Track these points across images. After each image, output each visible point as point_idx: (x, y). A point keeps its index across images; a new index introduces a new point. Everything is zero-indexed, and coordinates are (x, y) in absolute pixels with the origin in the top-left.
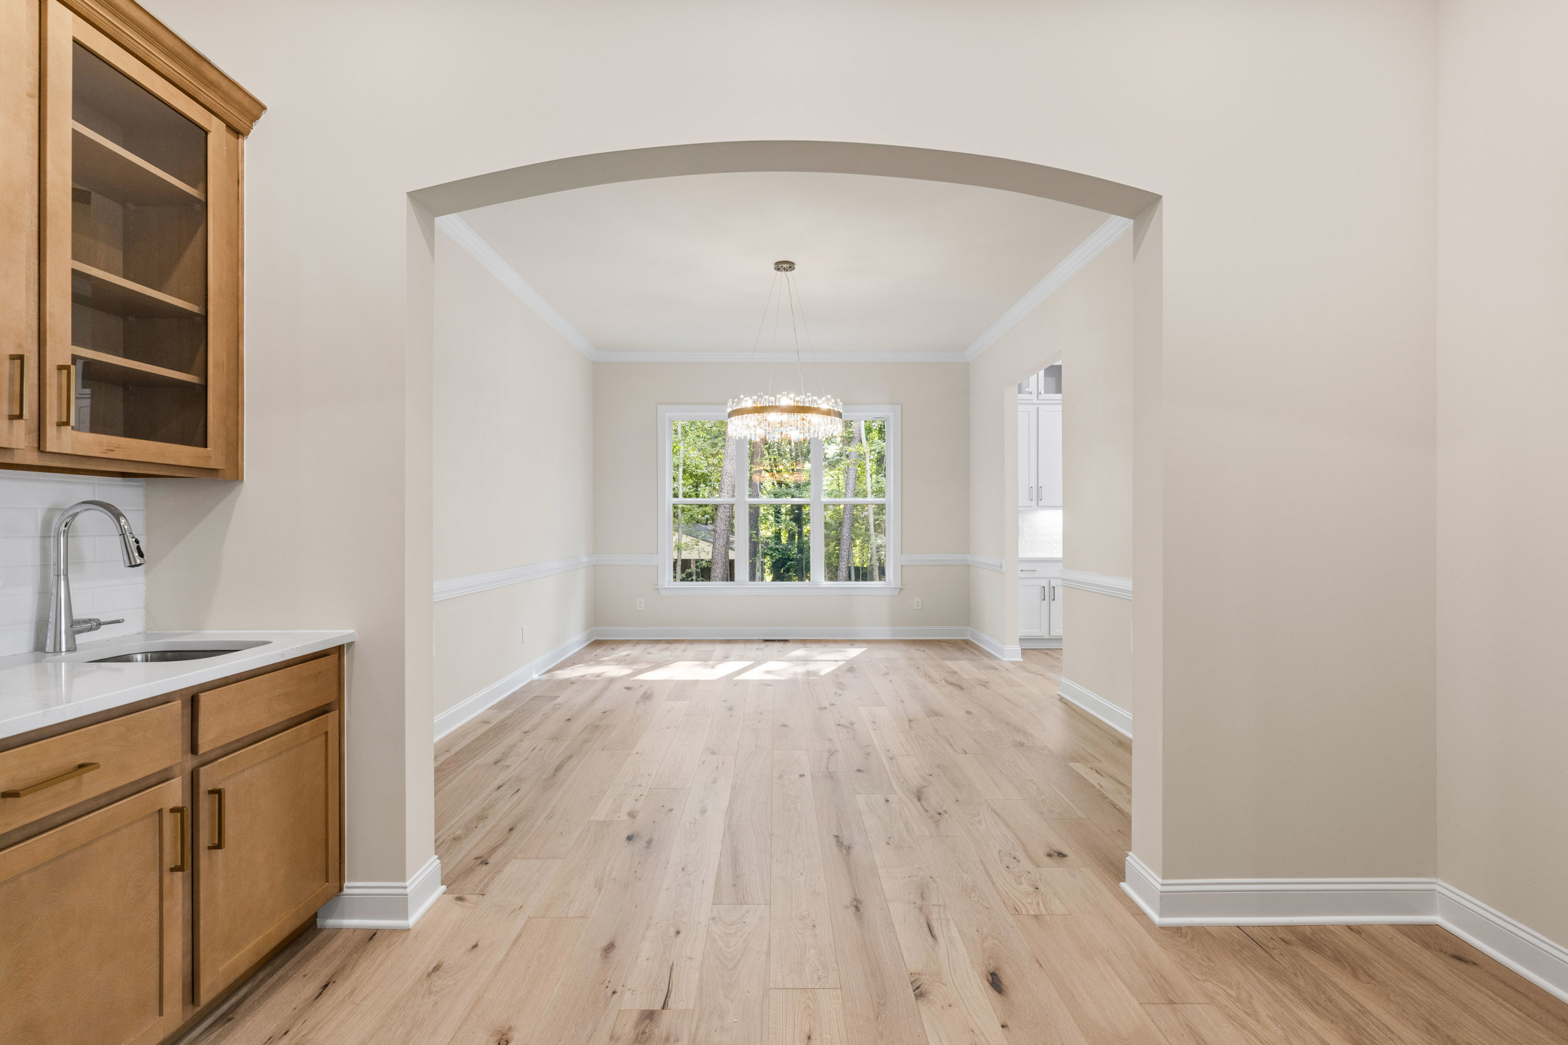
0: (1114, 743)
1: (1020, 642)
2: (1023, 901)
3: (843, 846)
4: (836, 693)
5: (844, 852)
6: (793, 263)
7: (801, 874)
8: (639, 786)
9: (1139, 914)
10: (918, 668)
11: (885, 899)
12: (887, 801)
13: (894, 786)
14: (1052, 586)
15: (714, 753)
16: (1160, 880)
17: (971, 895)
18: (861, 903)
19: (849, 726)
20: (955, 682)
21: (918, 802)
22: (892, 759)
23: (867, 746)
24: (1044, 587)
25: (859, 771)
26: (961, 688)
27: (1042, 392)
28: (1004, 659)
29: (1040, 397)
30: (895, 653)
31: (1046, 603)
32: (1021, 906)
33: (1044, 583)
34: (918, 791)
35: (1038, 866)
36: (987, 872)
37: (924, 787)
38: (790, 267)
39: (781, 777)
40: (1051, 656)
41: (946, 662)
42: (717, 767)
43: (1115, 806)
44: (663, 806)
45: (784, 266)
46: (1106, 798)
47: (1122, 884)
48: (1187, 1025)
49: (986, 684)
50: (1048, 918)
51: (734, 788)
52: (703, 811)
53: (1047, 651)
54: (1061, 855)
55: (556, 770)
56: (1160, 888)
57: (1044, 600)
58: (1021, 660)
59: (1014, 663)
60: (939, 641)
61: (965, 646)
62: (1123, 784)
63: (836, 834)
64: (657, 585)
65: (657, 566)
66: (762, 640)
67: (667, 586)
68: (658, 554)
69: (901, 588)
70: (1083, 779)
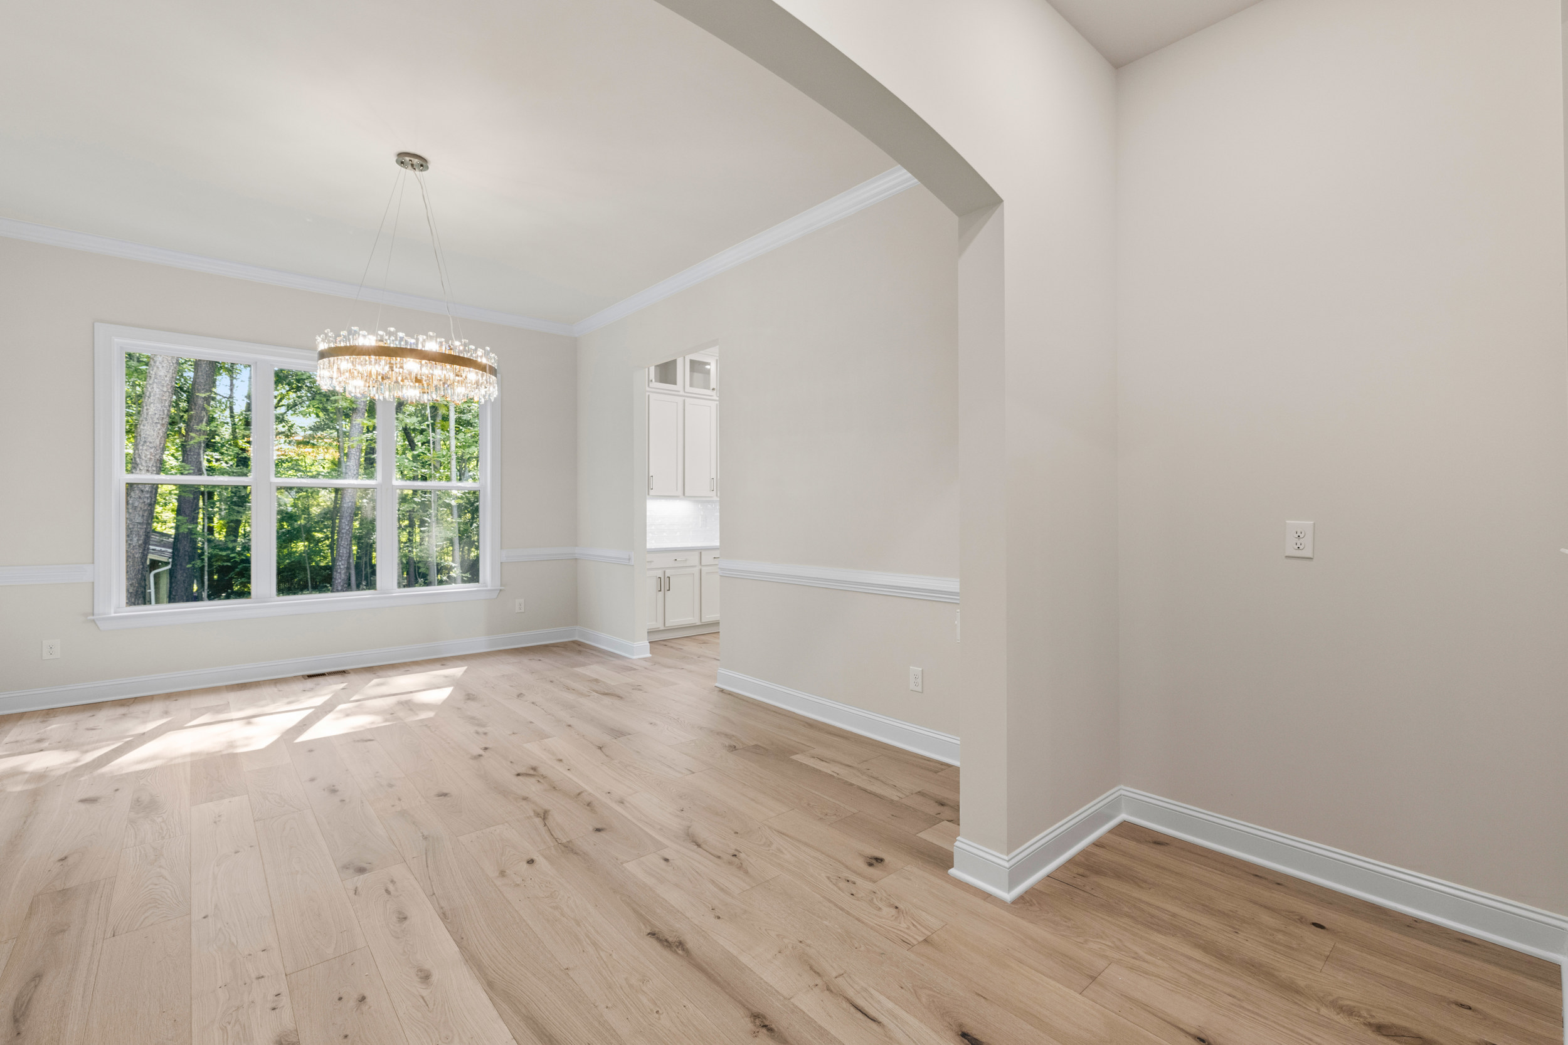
0: (804, 726)
1: (648, 635)
2: (899, 928)
3: (675, 945)
4: (477, 733)
5: (680, 952)
6: (425, 160)
7: (657, 1012)
8: (258, 978)
9: (987, 896)
10: (551, 681)
11: (785, 998)
12: (666, 860)
13: (654, 835)
14: (667, 575)
15: (361, 870)
16: (1006, 858)
17: (856, 945)
18: (765, 1018)
19: (532, 772)
20: (606, 691)
21: (700, 849)
22: (622, 803)
23: (579, 794)
24: (660, 578)
25: (598, 830)
26: (620, 697)
27: (653, 380)
28: (635, 657)
29: (651, 385)
30: (508, 667)
31: (661, 593)
32: (906, 936)
33: (660, 574)
34: (688, 835)
35: (874, 882)
36: (842, 909)
37: (689, 827)
38: (422, 166)
39: (502, 874)
40: (672, 647)
41: (575, 669)
42: (387, 891)
43: (865, 790)
44: (340, 999)
45: (407, 159)
46: (852, 785)
47: (952, 871)
48: (1121, 995)
49: (639, 687)
50: (934, 936)
51: (444, 916)
52: (426, 977)
53: (663, 643)
54: (879, 860)
55: (16, 1020)
56: (1007, 865)
57: (660, 591)
58: (651, 655)
59: (645, 659)
60: (546, 646)
61: (577, 648)
62: (850, 766)
63: (649, 931)
64: (93, 615)
65: (93, 583)
66: (303, 676)
67: (115, 613)
68: (93, 563)
69: (501, 590)
70: (817, 770)
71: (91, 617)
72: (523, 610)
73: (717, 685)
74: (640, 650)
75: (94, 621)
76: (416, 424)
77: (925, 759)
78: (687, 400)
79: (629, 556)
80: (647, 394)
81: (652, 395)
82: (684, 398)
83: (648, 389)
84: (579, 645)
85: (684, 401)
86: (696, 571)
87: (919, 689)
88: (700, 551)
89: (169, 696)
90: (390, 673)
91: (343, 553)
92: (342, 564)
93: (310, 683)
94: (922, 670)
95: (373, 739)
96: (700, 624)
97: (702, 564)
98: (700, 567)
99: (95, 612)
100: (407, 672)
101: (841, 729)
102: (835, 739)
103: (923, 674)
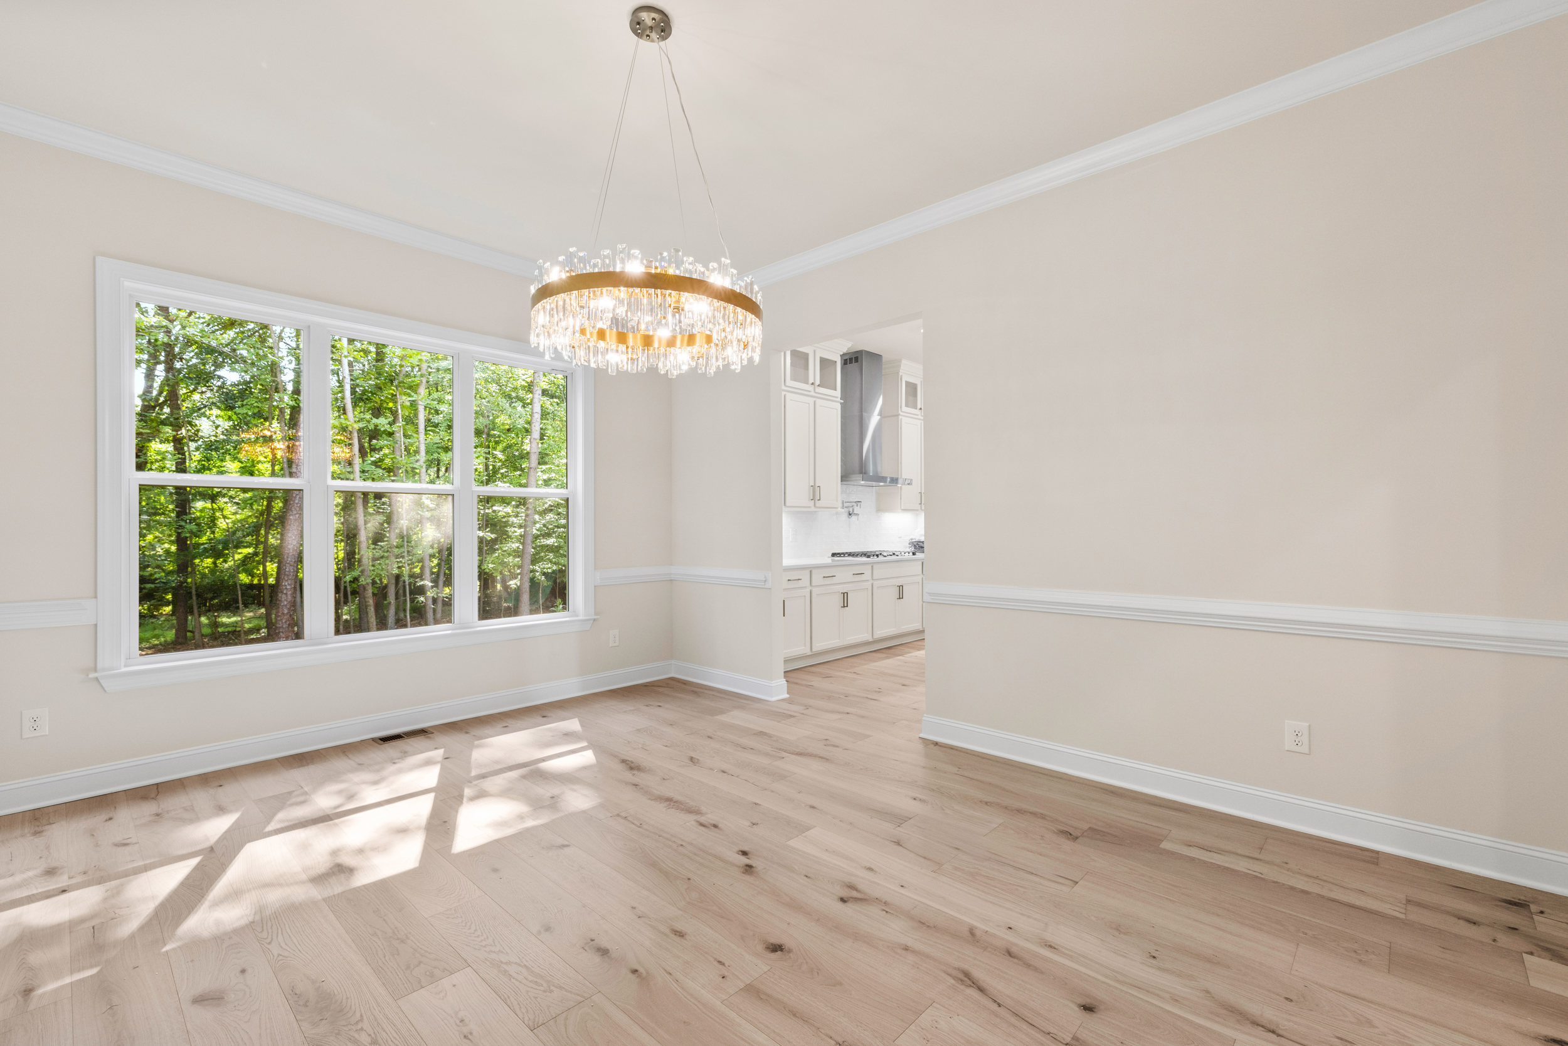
26: (824, 759)
28: (761, 696)
58: (788, 696)
59: (785, 701)
60: (645, 685)
64: (95, 670)
65: (96, 625)
66: (374, 740)
67: (126, 666)
68: (96, 597)
69: (594, 620)
70: (1227, 869)
71: (92, 675)
72: (617, 644)
73: (922, 735)
74: (776, 690)
75: (97, 679)
76: (386, 426)
77: (1331, 843)
78: (819, 402)
79: (765, 577)
80: (783, 393)
81: (789, 396)
82: (815, 399)
83: (783, 387)
84: (685, 684)
85: (815, 402)
86: (806, 592)
87: (1304, 749)
88: (811, 569)
89: (206, 780)
90: (487, 730)
91: (289, 571)
92: (289, 584)
93: (391, 749)
94: (1309, 726)
95: (566, 843)
96: (810, 654)
97: (813, 584)
98: (810, 588)
99: (99, 666)
100: (506, 730)
101: (1175, 802)
102: (1174, 813)
103: (1310, 729)
